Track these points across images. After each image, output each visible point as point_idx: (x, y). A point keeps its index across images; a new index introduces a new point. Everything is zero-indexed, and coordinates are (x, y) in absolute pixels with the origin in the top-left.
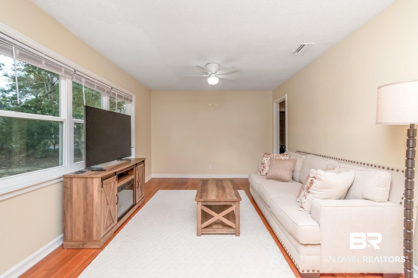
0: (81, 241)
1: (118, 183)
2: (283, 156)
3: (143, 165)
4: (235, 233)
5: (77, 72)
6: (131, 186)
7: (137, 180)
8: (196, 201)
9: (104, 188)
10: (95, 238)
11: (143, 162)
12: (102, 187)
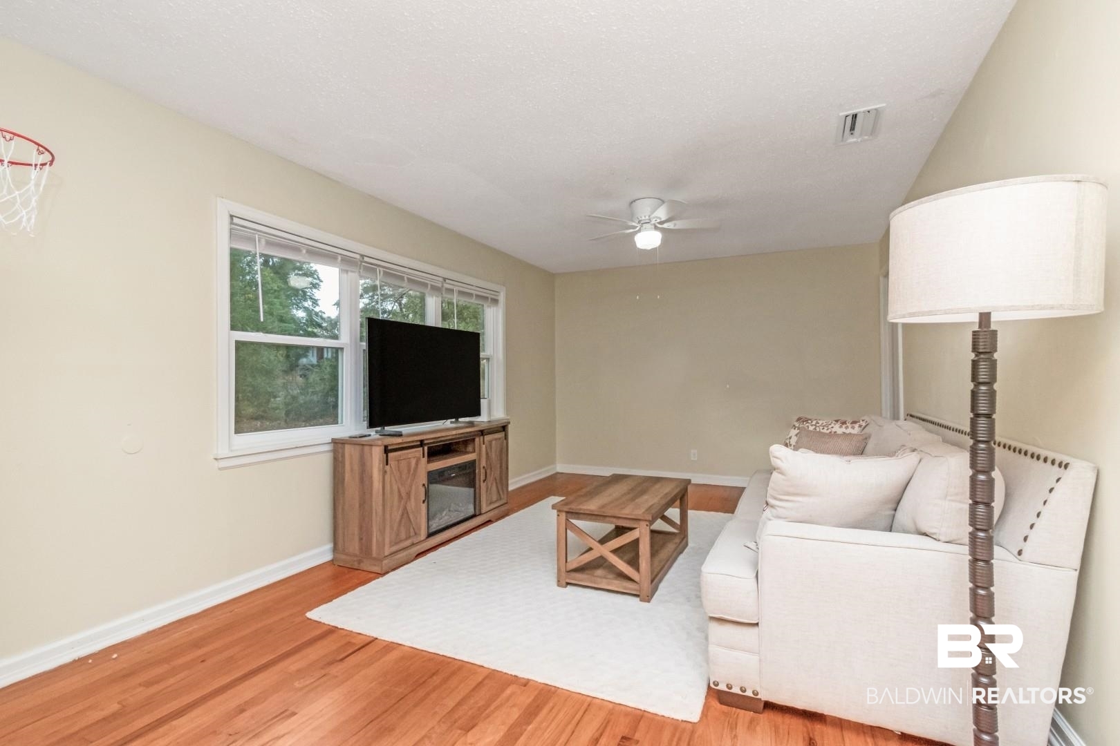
0: (356, 556)
1: (429, 462)
2: (841, 427)
3: (504, 435)
4: (638, 593)
5: (366, 259)
6: (467, 474)
7: (483, 463)
8: (555, 511)
9: (391, 467)
10: (374, 555)
11: (504, 430)
12: (387, 464)
